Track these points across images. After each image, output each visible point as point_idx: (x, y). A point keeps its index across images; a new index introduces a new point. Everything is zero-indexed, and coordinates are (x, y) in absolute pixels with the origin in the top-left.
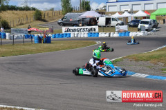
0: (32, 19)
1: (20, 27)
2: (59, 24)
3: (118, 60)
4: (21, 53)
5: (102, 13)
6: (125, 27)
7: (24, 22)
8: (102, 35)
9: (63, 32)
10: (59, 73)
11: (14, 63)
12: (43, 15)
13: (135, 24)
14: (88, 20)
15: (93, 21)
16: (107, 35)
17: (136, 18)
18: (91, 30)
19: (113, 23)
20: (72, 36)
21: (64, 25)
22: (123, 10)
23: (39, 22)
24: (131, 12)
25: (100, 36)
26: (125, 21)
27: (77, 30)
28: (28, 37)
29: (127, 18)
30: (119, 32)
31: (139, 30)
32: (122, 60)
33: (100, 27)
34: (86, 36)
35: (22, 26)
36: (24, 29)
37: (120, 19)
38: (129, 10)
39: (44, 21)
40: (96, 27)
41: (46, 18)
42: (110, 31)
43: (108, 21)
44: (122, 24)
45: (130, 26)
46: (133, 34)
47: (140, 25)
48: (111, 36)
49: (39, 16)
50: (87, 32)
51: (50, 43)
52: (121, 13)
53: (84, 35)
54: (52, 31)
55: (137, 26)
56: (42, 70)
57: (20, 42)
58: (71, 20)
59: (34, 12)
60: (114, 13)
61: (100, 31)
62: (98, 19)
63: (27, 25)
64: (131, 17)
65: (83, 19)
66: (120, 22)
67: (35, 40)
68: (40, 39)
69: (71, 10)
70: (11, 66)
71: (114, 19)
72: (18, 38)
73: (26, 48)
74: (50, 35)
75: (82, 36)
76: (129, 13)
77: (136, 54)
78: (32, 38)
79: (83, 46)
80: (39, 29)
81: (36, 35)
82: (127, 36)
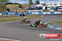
0: (18, 7)
1: (13, 10)
2: (28, 9)
3: (50, 23)
4: (14, 20)
5: (44, 5)
8: (44, 13)
9: (29, 12)
11: (11, 24)
12: (22, 6)
16: (46, 13)
17: (57, 7)
18: (40, 11)
19: (48, 9)
20: (32, 13)
21: (30, 9)
22: (52, 4)
23: (20, 9)
24: (55, 5)
27: (34, 11)
28: (16, 14)
29: (53, 7)
30: (50, 12)
31: (58, 11)
32: (51, 23)
33: (43, 10)
34: (38, 13)
35: (14, 10)
36: (15, 11)
37: (51, 7)
38: (54, 4)
39: (22, 8)
40: (42, 10)
41: (23, 7)
43: (46, 8)
44: (52, 9)
45: (54, 10)
46: (55, 13)
48: (47, 13)
49: (20, 6)
51: (24, 16)
52: (51, 5)
55: (57, 10)
57: (13, 16)
58: (32, 8)
59: (19, 5)
60: (48, 5)
64: (55, 6)
65: (37, 7)
66: (51, 8)
67: (19, 15)
68: (21, 15)
69: (32, 4)
70: (10, 25)
71: (48, 7)
72: (13, 14)
73: (16, 18)
74: (24, 13)
75: (36, 14)
76: (54, 5)
77: (57, 20)
78: (18, 14)
79: (37, 17)
80: (20, 11)
81: (19, 13)
82: (53, 14)
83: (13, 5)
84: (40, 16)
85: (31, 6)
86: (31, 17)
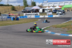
0: (11, 10)
2: (22, 12)
5: (41, 7)
6: (51, 13)
7: (7, 11)
8: (41, 17)
10: (22, 34)
11: (3, 29)
12: (15, 8)
13: (55, 12)
14: (35, 10)
15: (37, 11)
16: (43, 16)
17: (56, 9)
18: (36, 14)
19: (46, 11)
20: (28, 17)
21: (25, 12)
23: (14, 11)
24: (54, 6)
25: (40, 17)
26: (51, 11)
27: (30, 15)
29: (52, 9)
30: (48, 15)
31: (57, 14)
32: (49, 27)
33: (40, 13)
34: (34, 17)
35: (6, 13)
37: (49, 9)
38: (53, 6)
39: (16, 11)
40: (39, 13)
41: (17, 9)
42: (44, 15)
43: (43, 10)
44: (50, 12)
45: (53, 13)
46: (54, 16)
47: (57, 12)
48: (45, 17)
49: (14, 9)
50: (35, 15)
51: (18, 20)
52: (49, 7)
53: (33, 16)
54: (19, 15)
56: (15, 32)
57: (5, 20)
58: (27, 10)
59: (11, 7)
60: (46, 7)
61: (40, 15)
62: (39, 9)
63: (8, 13)
64: (53, 9)
65: (33, 10)
66: (48, 11)
67: (12, 19)
69: (27, 6)
70: (1, 30)
71: (46, 10)
72: (4, 18)
74: (18, 17)
75: (32, 17)
76: (53, 7)
77: (55, 25)
78: (10, 18)
79: (33, 21)
80: (14, 14)
81: (12, 17)
82: (52, 17)
83: (4, 7)
84: (36, 20)
85: (26, 8)
86: (26, 21)
